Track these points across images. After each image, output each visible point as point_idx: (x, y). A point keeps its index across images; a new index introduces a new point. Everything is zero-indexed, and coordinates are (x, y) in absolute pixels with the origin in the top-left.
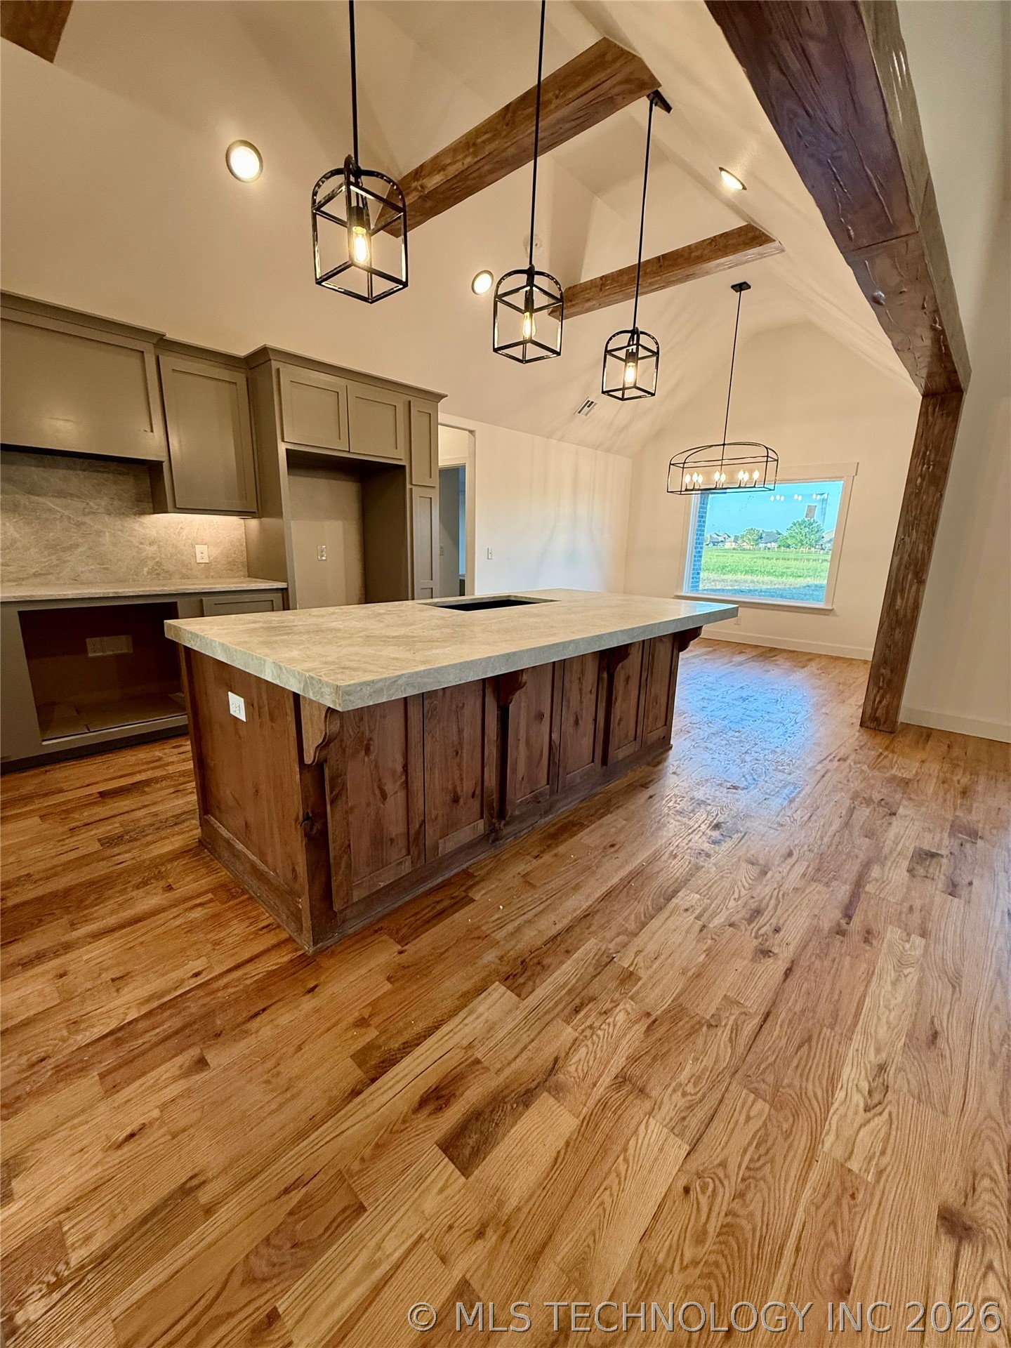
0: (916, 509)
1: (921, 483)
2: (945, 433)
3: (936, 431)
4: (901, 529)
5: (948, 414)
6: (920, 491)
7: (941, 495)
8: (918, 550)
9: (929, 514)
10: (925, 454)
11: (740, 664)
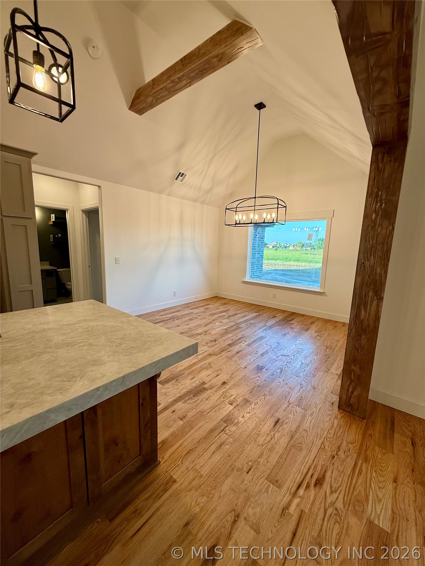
0: (373, 239)
1: (376, 218)
2: (394, 176)
3: (386, 175)
4: (362, 255)
5: (395, 160)
6: (375, 224)
7: (393, 228)
8: (376, 273)
9: (383, 243)
10: (377, 193)
11: (271, 327)
